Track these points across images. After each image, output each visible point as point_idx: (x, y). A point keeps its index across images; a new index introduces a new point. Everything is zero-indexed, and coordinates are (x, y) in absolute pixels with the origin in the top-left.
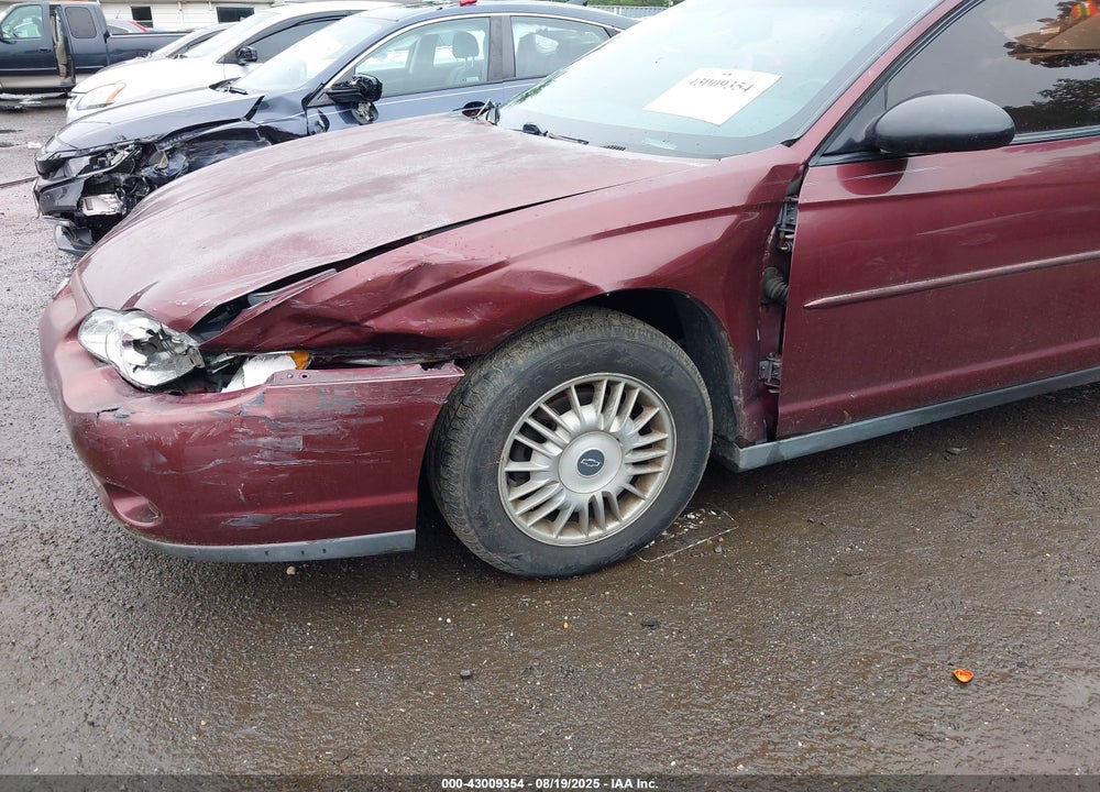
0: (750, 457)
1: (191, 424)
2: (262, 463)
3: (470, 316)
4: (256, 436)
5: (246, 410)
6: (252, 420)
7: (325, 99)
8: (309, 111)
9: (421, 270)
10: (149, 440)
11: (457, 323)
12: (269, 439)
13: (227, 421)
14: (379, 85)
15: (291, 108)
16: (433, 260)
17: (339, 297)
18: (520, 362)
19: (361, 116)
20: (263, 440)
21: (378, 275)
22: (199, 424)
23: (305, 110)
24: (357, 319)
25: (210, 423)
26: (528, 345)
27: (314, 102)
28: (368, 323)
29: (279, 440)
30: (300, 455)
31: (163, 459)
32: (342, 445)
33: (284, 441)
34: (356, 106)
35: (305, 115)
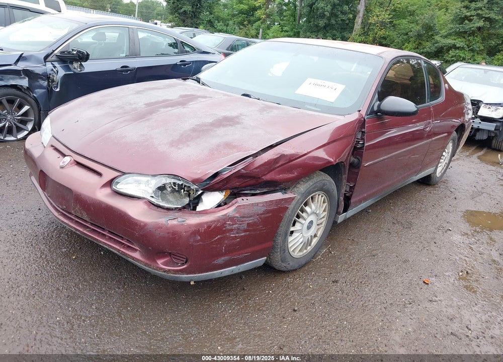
0: (341, 218)
1: (211, 222)
2: (233, 235)
3: (294, 173)
4: (233, 225)
5: (231, 214)
6: (232, 219)
7: (54, 58)
8: (47, 63)
9: (282, 156)
10: (195, 230)
11: (289, 176)
12: (237, 225)
13: (224, 220)
14: (88, 55)
15: (38, 61)
16: (286, 153)
17: (256, 168)
18: (302, 189)
19: (75, 68)
20: (235, 226)
21: (269, 159)
22: (214, 221)
23: (45, 63)
24: (260, 176)
25: (218, 221)
26: (302, 183)
27: (50, 59)
28: (263, 177)
29: (239, 225)
30: (245, 231)
31: (199, 238)
32: (258, 226)
33: (241, 226)
34: (72, 63)
35: (45, 65)
